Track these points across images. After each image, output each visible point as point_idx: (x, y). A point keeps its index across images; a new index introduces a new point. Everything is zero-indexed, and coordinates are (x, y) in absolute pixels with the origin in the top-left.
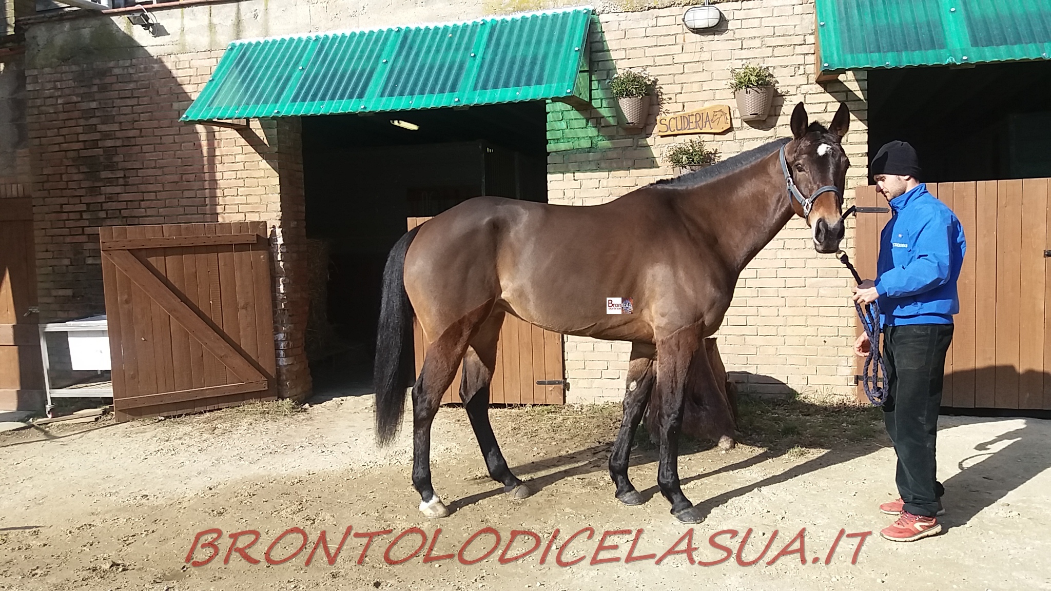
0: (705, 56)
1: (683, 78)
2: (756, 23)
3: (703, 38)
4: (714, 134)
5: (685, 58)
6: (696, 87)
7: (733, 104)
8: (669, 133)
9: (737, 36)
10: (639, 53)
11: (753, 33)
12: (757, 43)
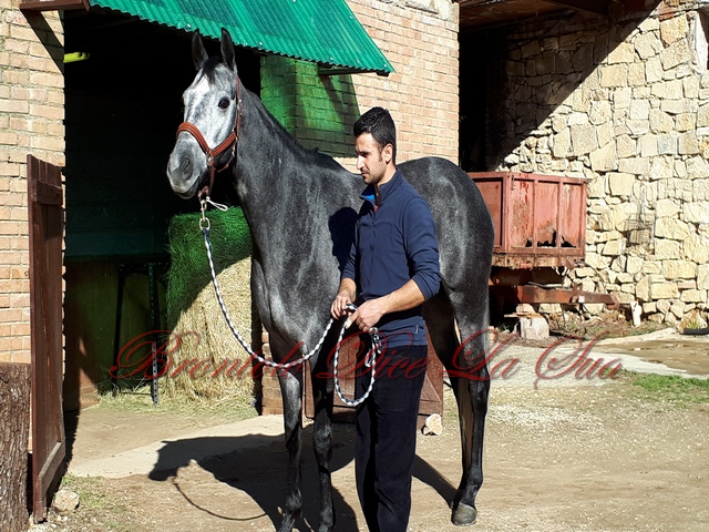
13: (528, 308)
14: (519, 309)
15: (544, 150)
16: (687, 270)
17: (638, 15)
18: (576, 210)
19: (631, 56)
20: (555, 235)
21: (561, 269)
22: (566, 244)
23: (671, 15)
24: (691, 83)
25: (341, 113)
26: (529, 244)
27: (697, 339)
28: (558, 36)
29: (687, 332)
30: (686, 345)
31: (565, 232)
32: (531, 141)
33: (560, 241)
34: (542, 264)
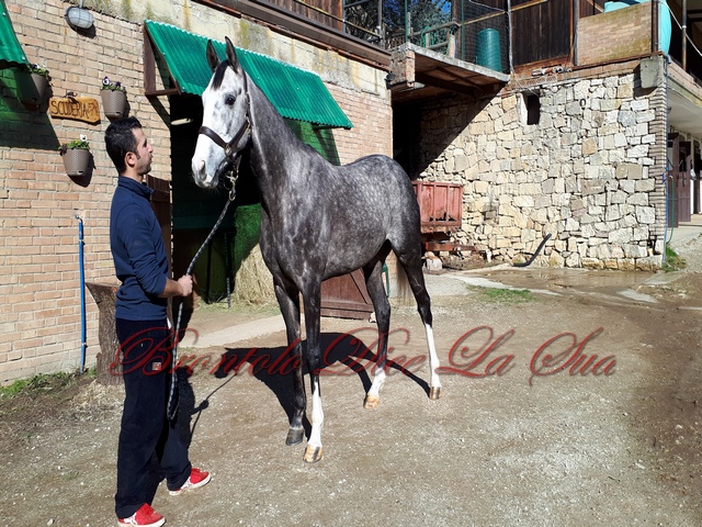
0: (81, 53)
1: (66, 67)
2: (111, 35)
3: (80, 36)
4: (89, 123)
5: (66, 49)
6: (75, 78)
7: (99, 100)
8: (59, 115)
9: (100, 42)
10: (33, 32)
11: (110, 44)
12: (111, 53)
13: (431, 254)
14: (426, 254)
15: (440, 169)
16: (516, 232)
17: (490, 95)
18: (456, 201)
19: (486, 118)
20: (445, 214)
21: (449, 233)
22: (451, 219)
23: (508, 95)
24: (518, 132)
25: (326, 150)
26: (431, 219)
27: (520, 269)
28: (448, 107)
29: (515, 265)
30: (515, 272)
31: (451, 213)
32: (434, 164)
33: (448, 218)
34: (439, 230)
